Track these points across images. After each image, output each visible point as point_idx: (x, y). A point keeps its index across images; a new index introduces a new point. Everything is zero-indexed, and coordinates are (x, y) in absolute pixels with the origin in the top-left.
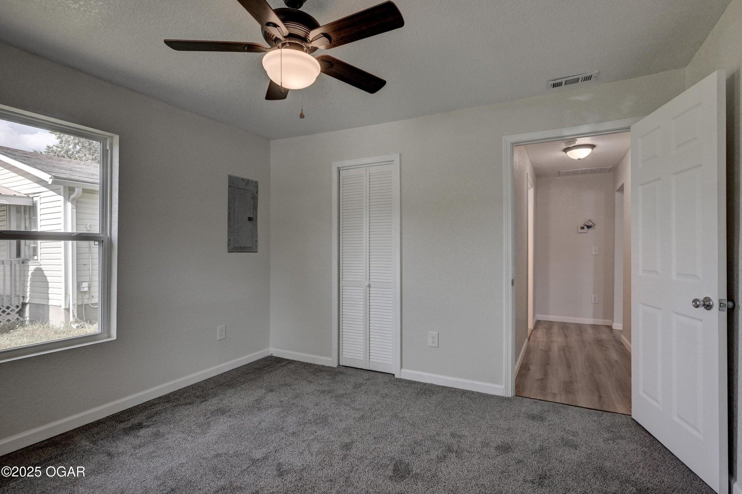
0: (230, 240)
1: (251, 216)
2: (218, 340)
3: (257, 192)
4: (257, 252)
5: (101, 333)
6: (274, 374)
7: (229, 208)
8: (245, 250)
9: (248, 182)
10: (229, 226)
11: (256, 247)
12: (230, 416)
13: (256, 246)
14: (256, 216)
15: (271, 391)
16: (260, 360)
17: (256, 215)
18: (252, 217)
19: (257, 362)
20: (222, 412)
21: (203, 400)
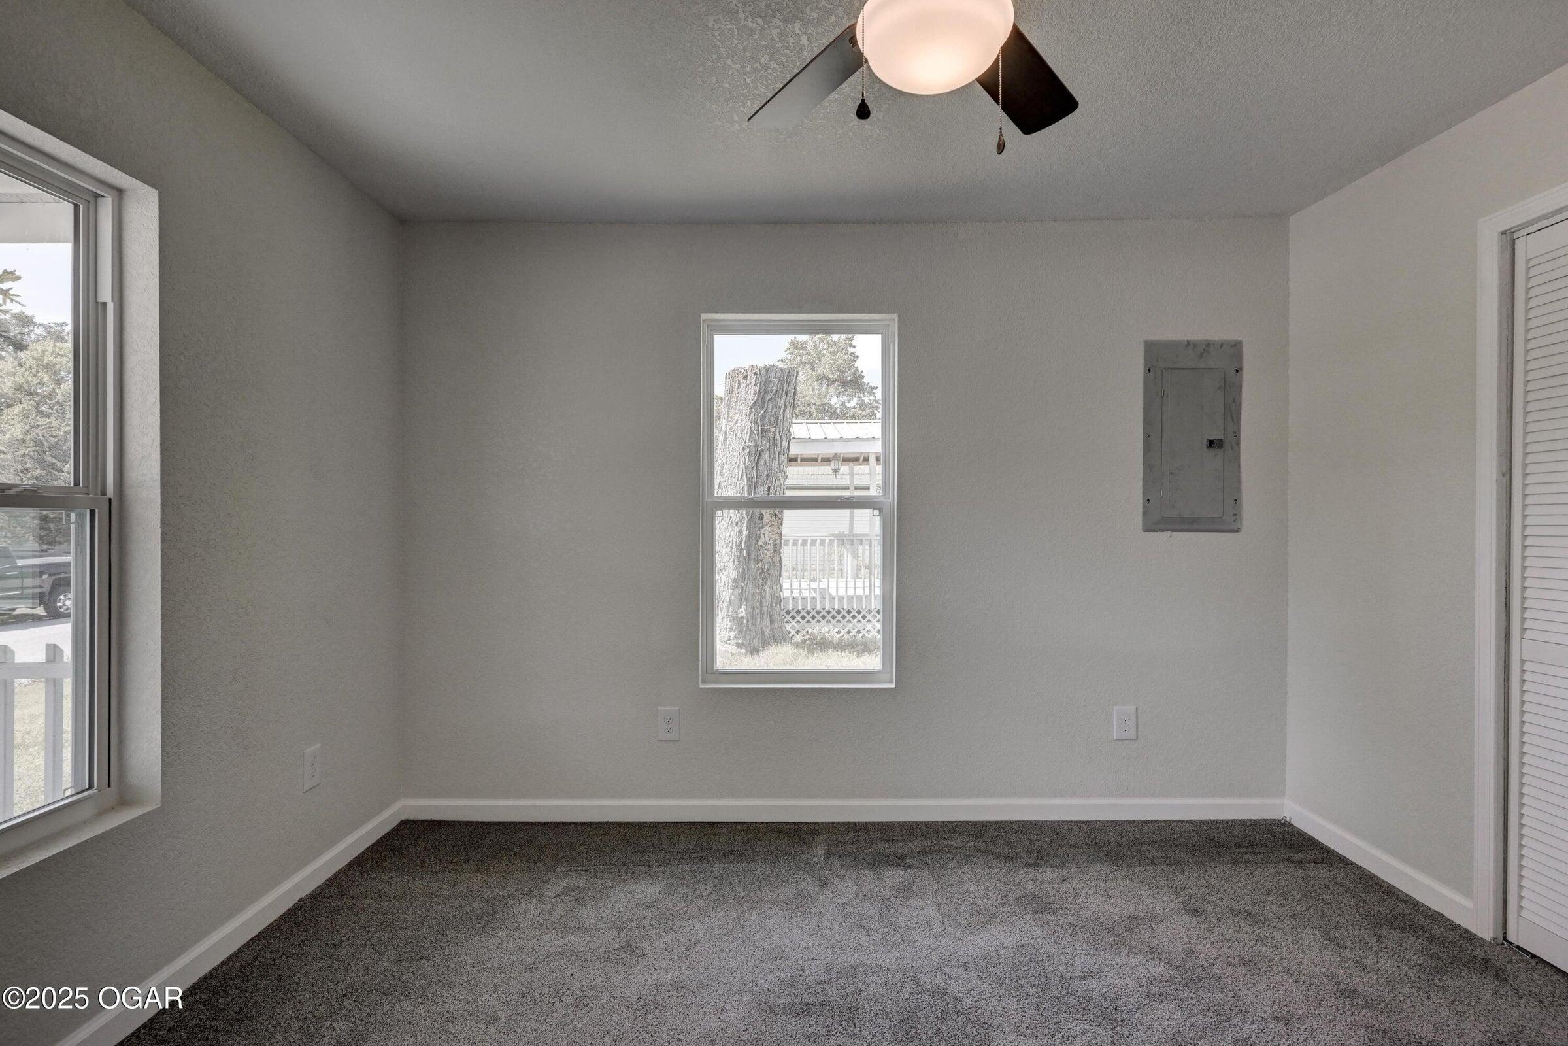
0: (1148, 500)
1: (1216, 435)
2: (1115, 738)
3: (1237, 371)
4: (1237, 531)
5: (879, 672)
6: (1243, 875)
7: (1147, 422)
8: (1195, 526)
9: (1206, 348)
10: (1148, 467)
11: (1233, 518)
12: (1044, 924)
13: (1235, 515)
14: (1237, 435)
15: (1194, 912)
16: (1243, 823)
17: (1235, 433)
18: (1221, 440)
19: (1230, 825)
20: (1039, 905)
21: (1031, 861)
